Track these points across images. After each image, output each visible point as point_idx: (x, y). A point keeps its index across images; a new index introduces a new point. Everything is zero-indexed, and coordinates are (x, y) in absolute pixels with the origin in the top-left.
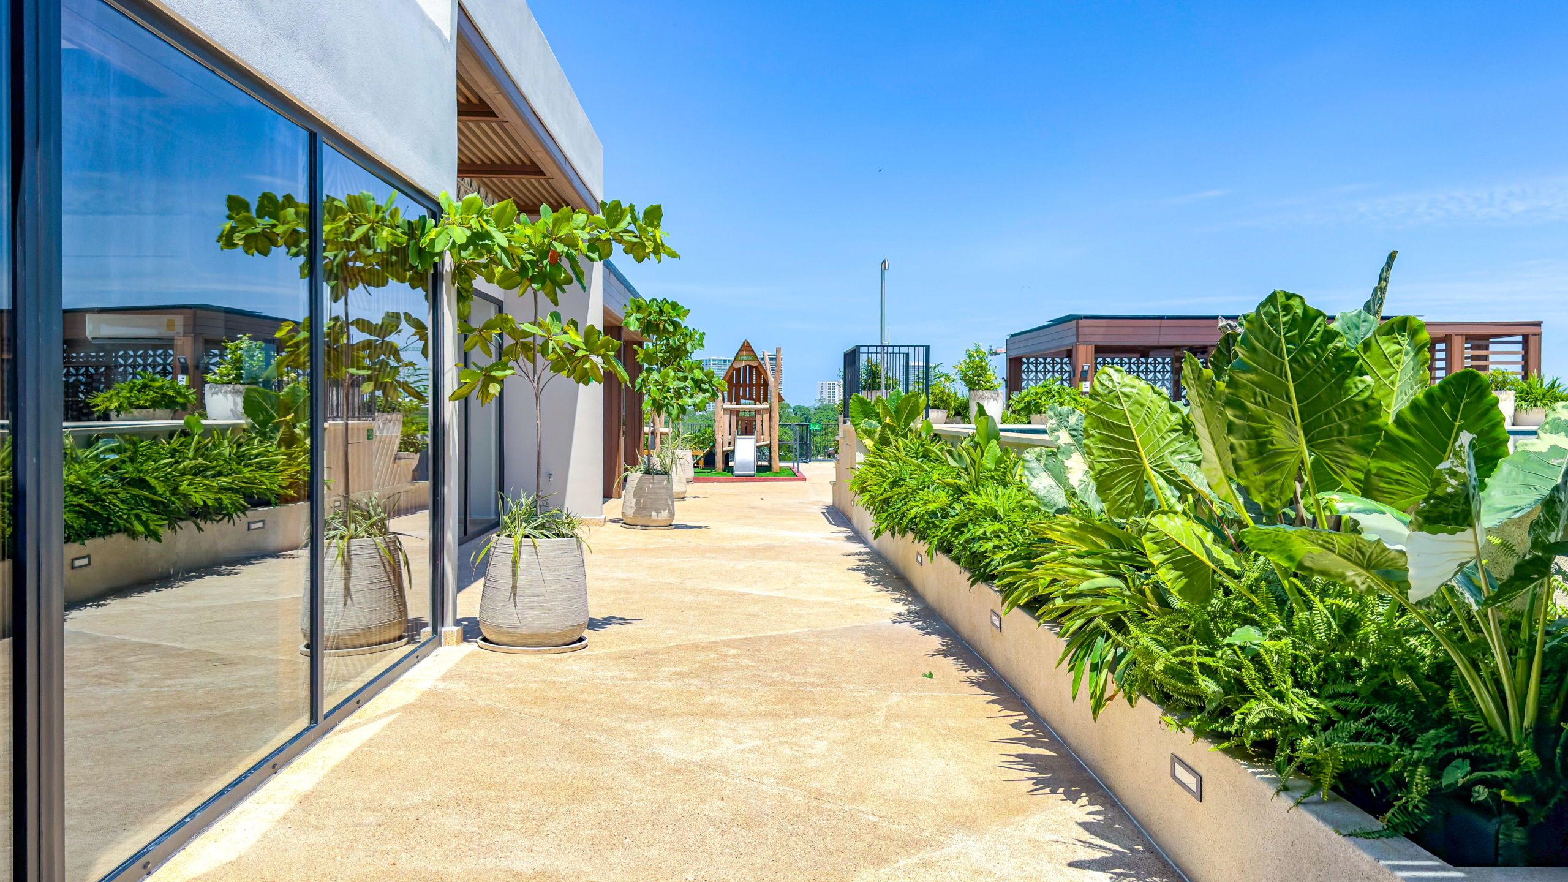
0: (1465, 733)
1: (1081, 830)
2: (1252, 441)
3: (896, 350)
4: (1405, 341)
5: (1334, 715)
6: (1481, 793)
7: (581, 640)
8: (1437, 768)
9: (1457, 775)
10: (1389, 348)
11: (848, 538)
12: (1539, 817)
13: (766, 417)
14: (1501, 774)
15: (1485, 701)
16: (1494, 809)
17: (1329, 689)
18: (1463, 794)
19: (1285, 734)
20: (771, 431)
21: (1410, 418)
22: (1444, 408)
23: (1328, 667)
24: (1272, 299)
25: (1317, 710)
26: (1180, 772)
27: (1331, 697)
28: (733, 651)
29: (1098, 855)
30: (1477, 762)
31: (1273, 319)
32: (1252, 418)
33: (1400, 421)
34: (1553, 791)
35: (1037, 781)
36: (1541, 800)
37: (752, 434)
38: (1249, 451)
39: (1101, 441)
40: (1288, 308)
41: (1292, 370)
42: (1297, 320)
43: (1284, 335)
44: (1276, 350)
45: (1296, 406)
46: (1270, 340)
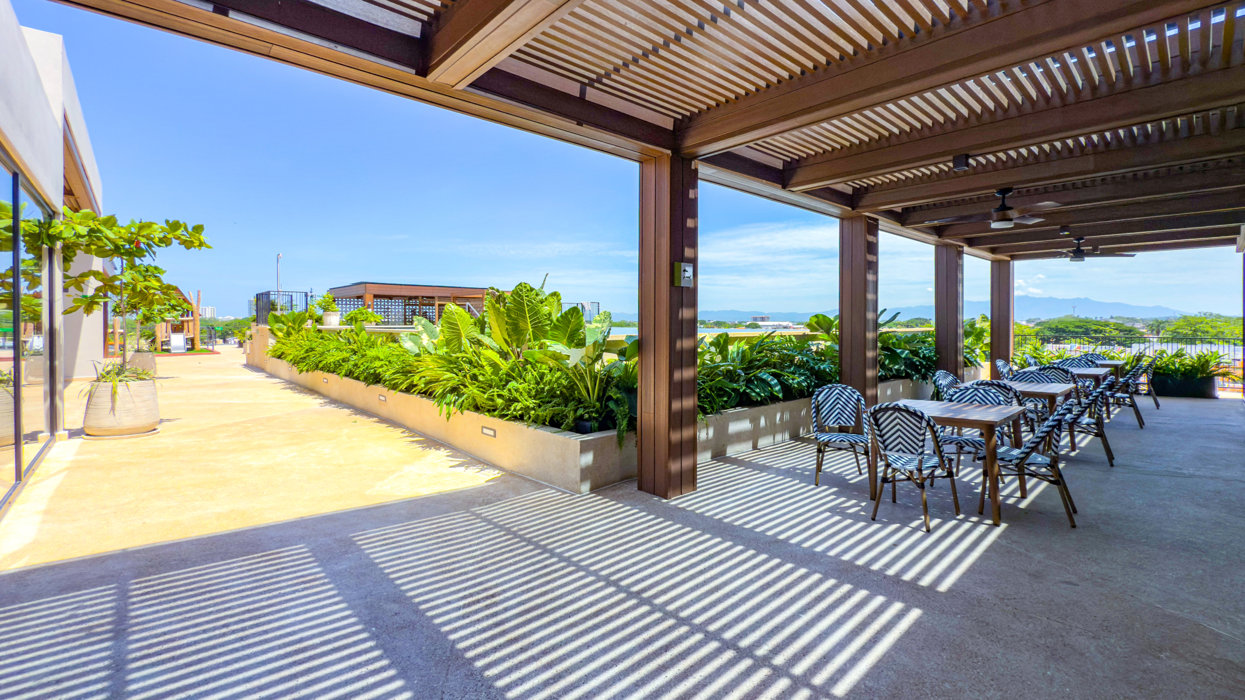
0: (580, 402)
1: (444, 458)
3: (287, 293)
4: (555, 298)
5: (541, 404)
6: (587, 416)
7: (155, 430)
8: (576, 411)
9: (580, 412)
10: (552, 300)
11: (267, 377)
12: (600, 419)
13: (191, 324)
14: (592, 410)
15: (584, 393)
16: (591, 419)
17: (538, 397)
18: (582, 416)
19: (526, 411)
20: (194, 330)
21: (560, 319)
22: (569, 316)
23: (537, 391)
24: (520, 284)
25: (535, 403)
26: (485, 431)
27: (539, 399)
30: (585, 408)
31: (521, 290)
33: (558, 320)
34: (602, 413)
35: (423, 447)
36: (600, 415)
37: (182, 332)
38: (512, 330)
39: (448, 328)
40: (525, 287)
41: (527, 305)
42: (528, 290)
43: (524, 295)
44: (522, 299)
45: (528, 316)
46: (520, 296)
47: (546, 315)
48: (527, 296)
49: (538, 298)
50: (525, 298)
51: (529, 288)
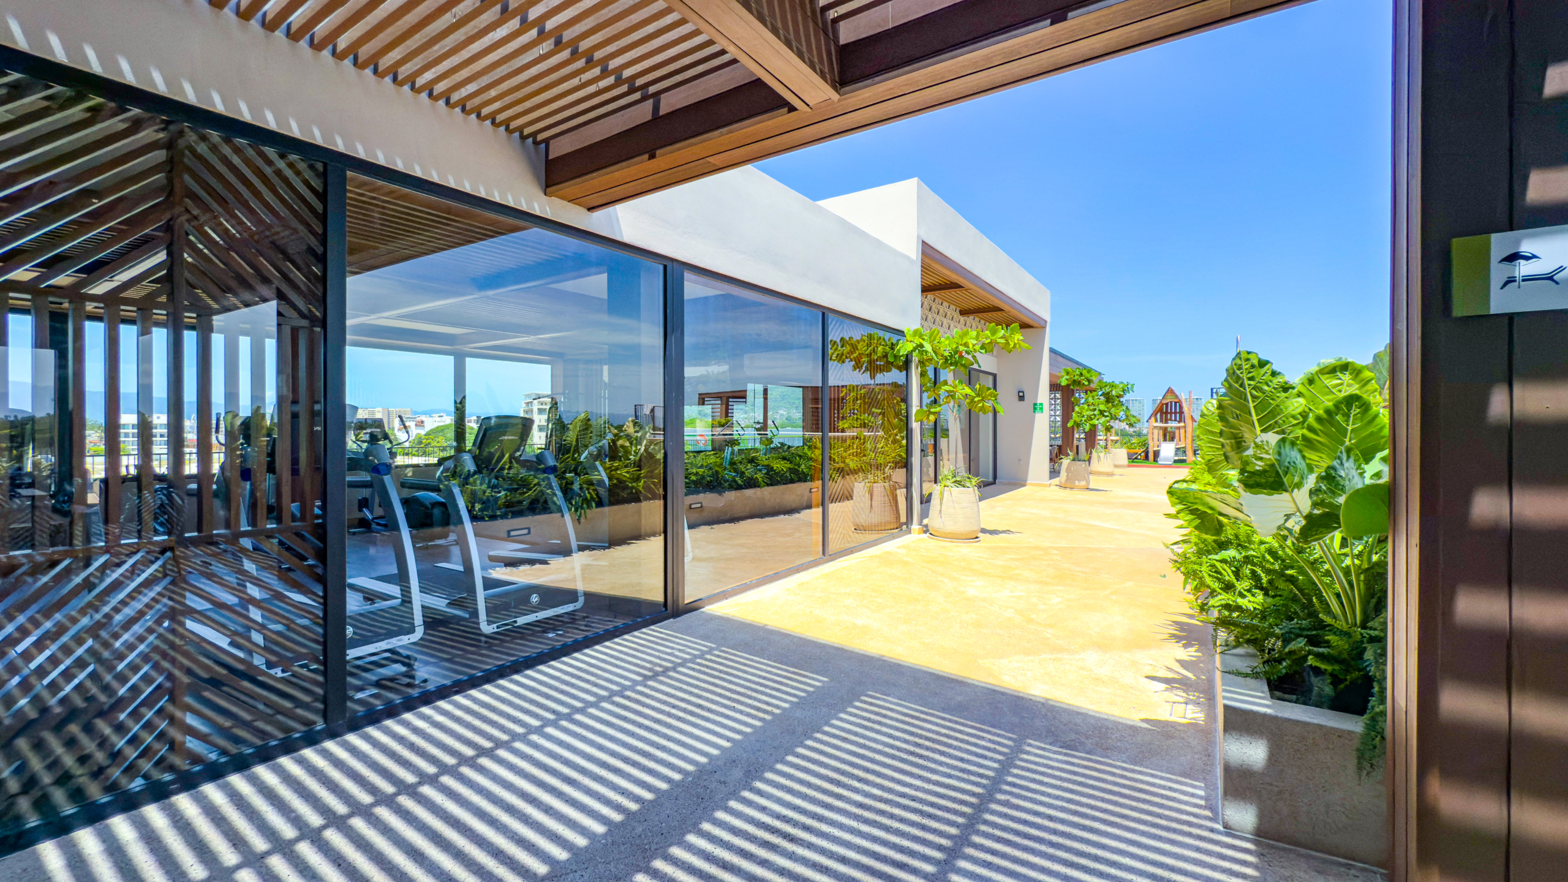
1: (1177, 664)
2: (1233, 441)
7: (977, 538)
8: (1288, 641)
13: (1182, 431)
20: (1185, 439)
28: (1056, 552)
29: (1170, 675)
31: (1243, 367)
32: (1232, 427)
37: (1173, 441)
38: (1232, 447)
39: (1209, 442)
40: (1248, 360)
41: (1253, 397)
42: (1253, 366)
43: (1245, 376)
44: (1242, 385)
45: (1255, 418)
46: (1238, 379)
47: (1294, 417)
48: (1250, 379)
49: (1275, 381)
50: (1246, 382)
51: (1256, 362)
